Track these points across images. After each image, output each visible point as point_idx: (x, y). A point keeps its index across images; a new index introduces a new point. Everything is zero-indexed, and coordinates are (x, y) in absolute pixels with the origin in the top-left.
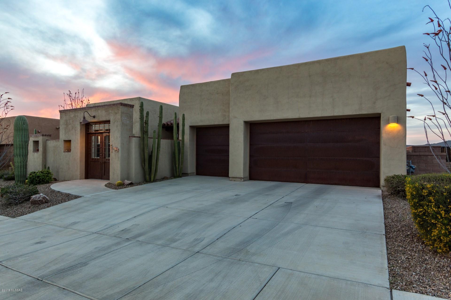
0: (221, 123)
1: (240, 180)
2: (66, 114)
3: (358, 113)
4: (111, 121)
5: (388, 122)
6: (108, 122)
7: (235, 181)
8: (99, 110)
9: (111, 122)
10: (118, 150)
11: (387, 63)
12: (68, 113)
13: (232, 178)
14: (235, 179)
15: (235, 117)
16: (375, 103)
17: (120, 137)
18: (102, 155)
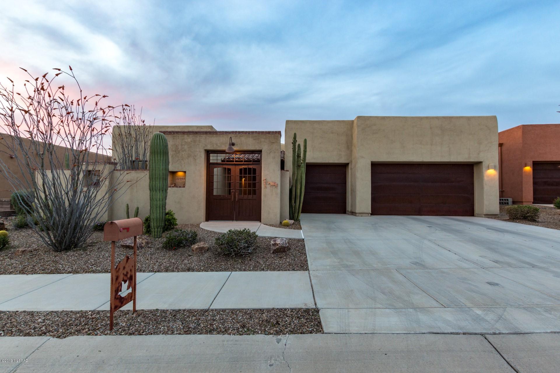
0: (336, 161)
1: (367, 215)
2: (174, 136)
3: (467, 161)
4: (262, 151)
5: (488, 168)
6: (260, 152)
7: (362, 216)
8: (242, 136)
9: (263, 153)
10: (277, 185)
11: (486, 126)
12: (179, 137)
13: (358, 214)
14: (362, 215)
15: (362, 157)
16: (479, 154)
17: (279, 170)
18: (234, 191)
